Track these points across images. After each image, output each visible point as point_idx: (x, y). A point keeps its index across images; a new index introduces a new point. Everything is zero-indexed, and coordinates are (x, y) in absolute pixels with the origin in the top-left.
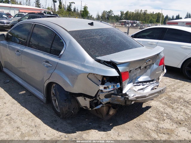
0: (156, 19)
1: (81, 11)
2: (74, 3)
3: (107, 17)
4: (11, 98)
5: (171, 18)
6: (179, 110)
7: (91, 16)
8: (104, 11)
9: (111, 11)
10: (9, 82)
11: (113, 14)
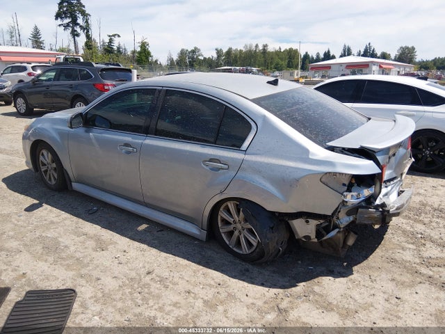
0: (287, 61)
1: (134, 52)
2: (119, 36)
3: (190, 62)
4: (128, 239)
5: (315, 57)
6: (434, 224)
7: (156, 61)
8: (182, 50)
9: (196, 48)
10: (97, 210)
11: (202, 55)
